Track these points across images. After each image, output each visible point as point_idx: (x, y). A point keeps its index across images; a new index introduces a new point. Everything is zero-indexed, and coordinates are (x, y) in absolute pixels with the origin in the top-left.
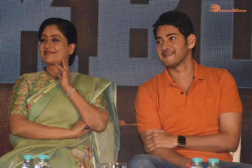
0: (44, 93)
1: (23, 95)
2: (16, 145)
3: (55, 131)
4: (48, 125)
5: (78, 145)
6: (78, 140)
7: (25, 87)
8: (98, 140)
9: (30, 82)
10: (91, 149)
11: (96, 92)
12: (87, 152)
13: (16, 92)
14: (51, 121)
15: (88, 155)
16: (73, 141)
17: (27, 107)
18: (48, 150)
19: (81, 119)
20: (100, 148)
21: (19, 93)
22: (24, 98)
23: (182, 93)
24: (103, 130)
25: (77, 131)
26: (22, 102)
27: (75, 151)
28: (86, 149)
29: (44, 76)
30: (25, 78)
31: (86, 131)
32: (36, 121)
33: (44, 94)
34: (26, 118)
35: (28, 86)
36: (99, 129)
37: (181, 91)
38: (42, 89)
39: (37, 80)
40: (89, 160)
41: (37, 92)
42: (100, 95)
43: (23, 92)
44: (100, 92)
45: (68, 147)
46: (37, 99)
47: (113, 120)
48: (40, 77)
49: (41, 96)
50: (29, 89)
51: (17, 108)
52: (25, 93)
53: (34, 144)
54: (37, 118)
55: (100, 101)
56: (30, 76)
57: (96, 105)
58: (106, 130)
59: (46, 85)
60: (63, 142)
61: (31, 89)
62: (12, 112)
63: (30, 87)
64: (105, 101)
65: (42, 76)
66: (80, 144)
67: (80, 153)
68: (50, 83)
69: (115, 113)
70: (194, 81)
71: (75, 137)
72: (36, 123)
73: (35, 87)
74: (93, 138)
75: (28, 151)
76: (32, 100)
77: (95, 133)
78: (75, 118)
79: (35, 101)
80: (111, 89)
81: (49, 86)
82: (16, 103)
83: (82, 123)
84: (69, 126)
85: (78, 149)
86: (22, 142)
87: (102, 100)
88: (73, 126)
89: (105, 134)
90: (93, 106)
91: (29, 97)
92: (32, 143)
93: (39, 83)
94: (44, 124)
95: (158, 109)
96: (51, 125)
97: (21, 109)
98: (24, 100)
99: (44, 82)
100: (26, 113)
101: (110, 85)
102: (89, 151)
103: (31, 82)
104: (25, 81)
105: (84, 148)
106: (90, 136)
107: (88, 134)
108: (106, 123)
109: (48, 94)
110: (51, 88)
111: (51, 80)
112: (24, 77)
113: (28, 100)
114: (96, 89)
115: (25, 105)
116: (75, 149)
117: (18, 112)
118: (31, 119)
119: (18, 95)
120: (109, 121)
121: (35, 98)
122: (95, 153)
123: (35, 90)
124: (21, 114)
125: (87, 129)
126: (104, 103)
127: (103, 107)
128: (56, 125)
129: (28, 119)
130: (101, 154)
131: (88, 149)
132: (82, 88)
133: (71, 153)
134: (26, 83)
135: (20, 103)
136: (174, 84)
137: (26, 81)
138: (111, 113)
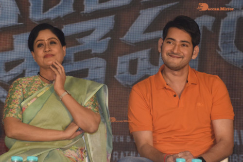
0: (38, 96)
1: (18, 98)
2: (11, 146)
3: (49, 133)
4: (42, 127)
5: (71, 147)
6: (71, 141)
7: (20, 91)
8: (91, 141)
9: (24, 86)
10: (84, 150)
11: (88, 94)
12: (80, 153)
13: (11, 96)
14: (45, 123)
15: (81, 155)
16: (67, 142)
17: (22, 110)
18: (42, 151)
19: (74, 121)
20: (93, 149)
21: (13, 97)
22: (18, 101)
23: (175, 96)
24: (95, 131)
25: (69, 133)
26: (17, 106)
27: (68, 152)
28: (79, 150)
29: (38, 80)
30: (20, 82)
31: (79, 133)
32: (30, 124)
33: (37, 98)
34: (21, 121)
35: (23, 90)
36: (92, 130)
37: (174, 94)
38: (36, 93)
39: (31, 84)
40: (82, 160)
41: (31, 95)
42: (92, 98)
43: (18, 95)
44: (92, 95)
45: (61, 149)
46: (31, 102)
47: (105, 122)
48: (34, 81)
49: (35, 99)
50: (24, 93)
51: (12, 112)
52: (19, 96)
53: (28, 146)
54: (31, 120)
55: (92, 103)
56: (25, 80)
57: (88, 108)
58: (99, 131)
59: (40, 88)
60: (56, 143)
61: (26, 92)
62: (7, 116)
63: (24, 91)
64: (97, 104)
65: (36, 79)
66: (73, 145)
67: (73, 153)
68: (43, 86)
69: (107, 115)
70: (187, 85)
71: (69, 139)
72: (31, 125)
73: (30, 91)
74: (86, 139)
75: (23, 152)
76: (26, 103)
77: (88, 135)
78: (67, 120)
79: (29, 104)
80: (103, 91)
81: (43, 89)
82: (11, 106)
83: (75, 125)
84: (63, 128)
85: (71, 150)
86: (17, 144)
87: (94, 103)
88: (66, 128)
89: (97, 135)
90: (85, 108)
91: (23, 101)
92: (27, 145)
93: (33, 86)
94: (38, 126)
95: (150, 109)
96: (45, 128)
97: (16, 112)
98: (19, 103)
99: (38, 86)
100: (21, 115)
101: (102, 87)
102: (82, 152)
103: (26, 86)
104: (19, 85)
105: (77, 149)
106: (83, 137)
107: (81, 135)
108: (98, 124)
109: (41, 97)
110: (44, 91)
111: (44, 83)
112: (18, 82)
113: (23, 104)
114: (88, 92)
115: (20, 108)
116: (69, 150)
117: (13, 115)
118: (26, 121)
119: (12, 99)
120: (101, 122)
121: (29, 101)
122: (88, 154)
123: (29, 93)
124: (16, 117)
125: (80, 131)
126: (96, 105)
127: (95, 109)
128: (50, 127)
129: (22, 121)
130: (93, 155)
131: (82, 150)
132: (75, 91)
133: (64, 154)
134: (21, 87)
135: (15, 106)
136: (167, 87)
137: (21, 85)
138: (103, 114)
